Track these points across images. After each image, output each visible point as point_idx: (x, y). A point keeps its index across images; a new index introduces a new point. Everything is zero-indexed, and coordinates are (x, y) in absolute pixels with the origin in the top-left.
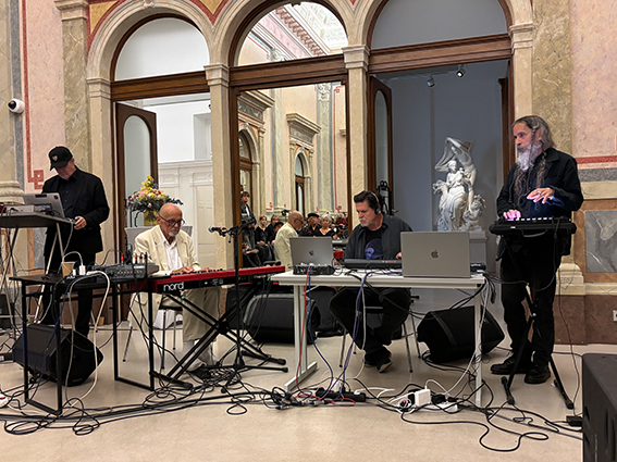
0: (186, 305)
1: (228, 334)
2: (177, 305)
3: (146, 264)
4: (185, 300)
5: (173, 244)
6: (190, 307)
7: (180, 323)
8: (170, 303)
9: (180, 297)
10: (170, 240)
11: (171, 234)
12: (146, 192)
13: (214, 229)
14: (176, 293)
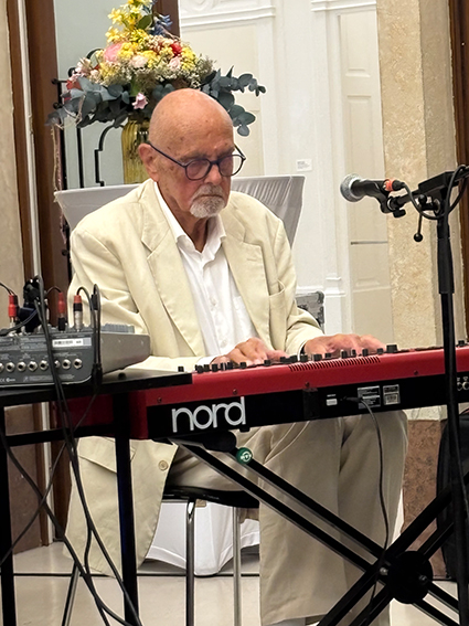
0: (272, 491)
1: (429, 599)
2: (230, 485)
3: (96, 332)
4: (253, 464)
5: (212, 248)
6: (285, 499)
7: (251, 554)
8: (205, 476)
9: (235, 453)
10: (200, 232)
11: (198, 211)
12: (125, 51)
13: (359, 189)
14: (221, 438)
